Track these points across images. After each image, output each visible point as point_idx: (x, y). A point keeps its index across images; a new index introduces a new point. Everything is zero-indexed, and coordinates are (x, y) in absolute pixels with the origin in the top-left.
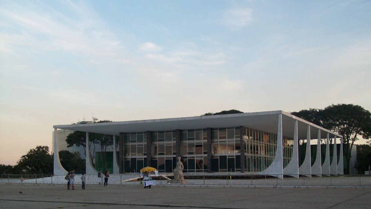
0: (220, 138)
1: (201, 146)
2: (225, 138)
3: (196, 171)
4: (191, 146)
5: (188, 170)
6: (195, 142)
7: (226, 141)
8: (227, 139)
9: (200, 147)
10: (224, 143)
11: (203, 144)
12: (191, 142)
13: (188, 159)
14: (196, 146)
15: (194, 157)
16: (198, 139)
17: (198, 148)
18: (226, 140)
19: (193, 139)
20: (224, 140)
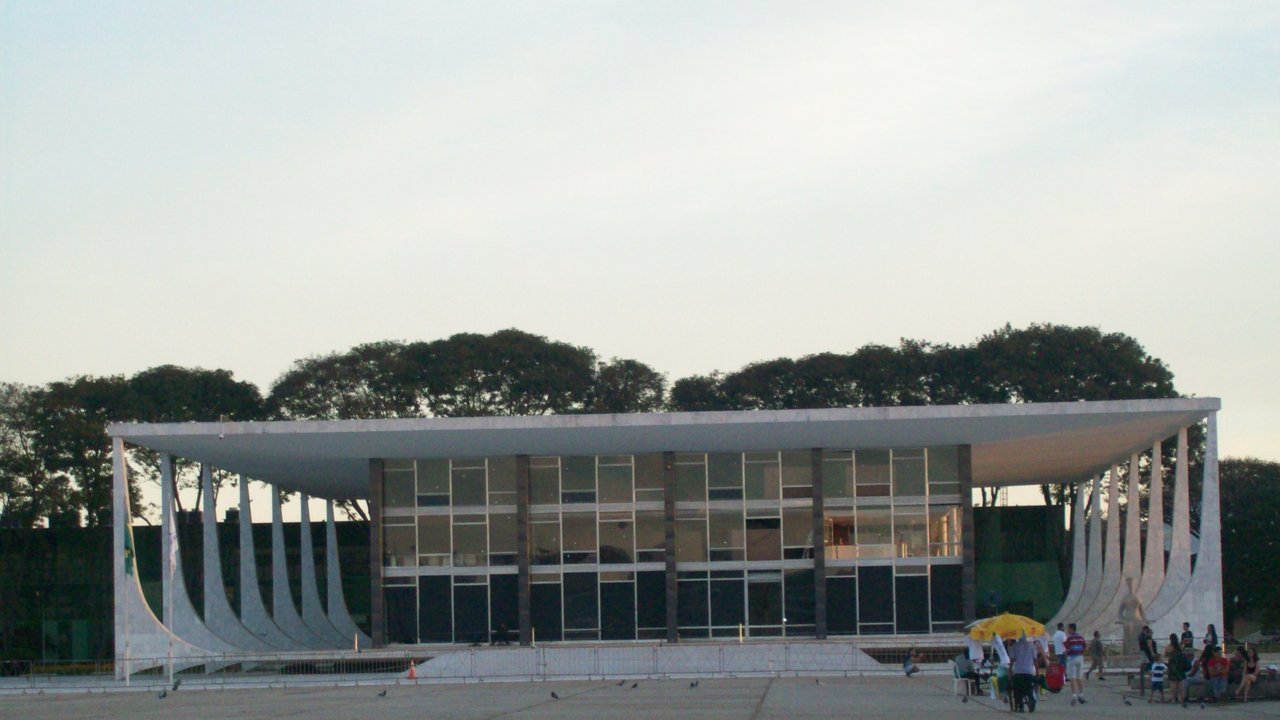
0: (862, 492)
1: (774, 524)
2: (884, 491)
3: (751, 630)
4: (725, 522)
5: (711, 628)
6: (746, 506)
7: (888, 507)
8: (894, 495)
9: (767, 531)
10: (881, 513)
11: (781, 517)
12: (726, 506)
13: (709, 579)
14: (753, 524)
15: (740, 573)
16: (757, 492)
17: (759, 533)
18: (891, 500)
19: (736, 495)
20: (879, 500)
